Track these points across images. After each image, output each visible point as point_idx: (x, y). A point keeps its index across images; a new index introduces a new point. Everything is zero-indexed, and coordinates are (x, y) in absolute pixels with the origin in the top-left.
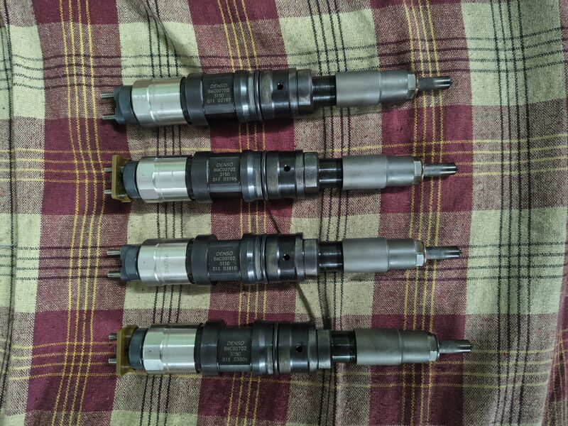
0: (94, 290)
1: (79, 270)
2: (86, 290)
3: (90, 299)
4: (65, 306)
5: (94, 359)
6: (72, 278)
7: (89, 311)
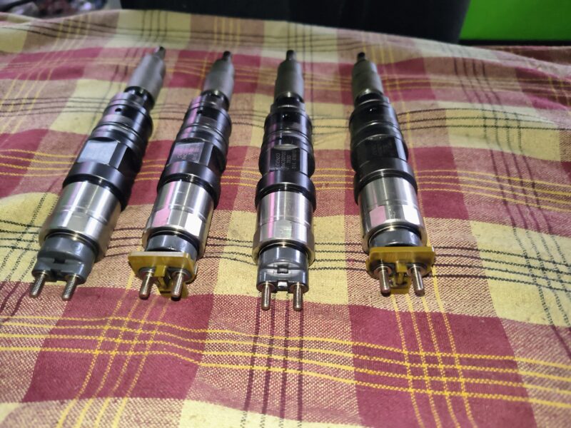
0: (322, 339)
1: (289, 359)
2: (322, 351)
3: (336, 347)
4: (348, 387)
5: (428, 346)
6: (301, 369)
7: (356, 350)
